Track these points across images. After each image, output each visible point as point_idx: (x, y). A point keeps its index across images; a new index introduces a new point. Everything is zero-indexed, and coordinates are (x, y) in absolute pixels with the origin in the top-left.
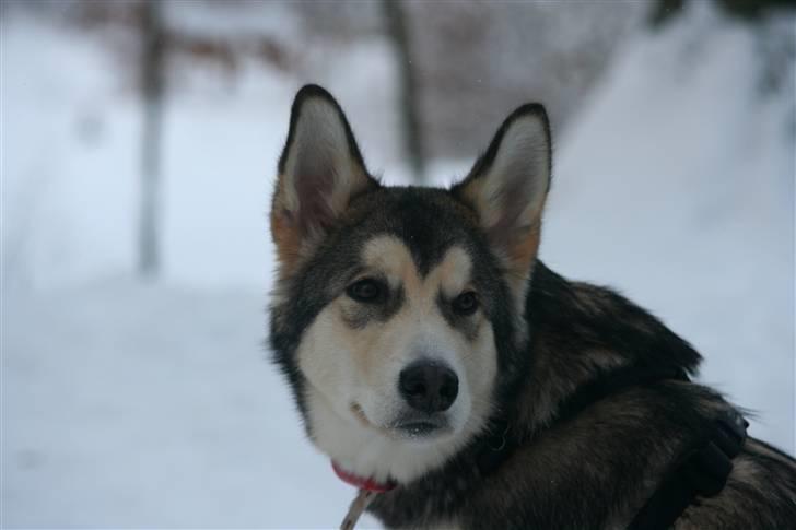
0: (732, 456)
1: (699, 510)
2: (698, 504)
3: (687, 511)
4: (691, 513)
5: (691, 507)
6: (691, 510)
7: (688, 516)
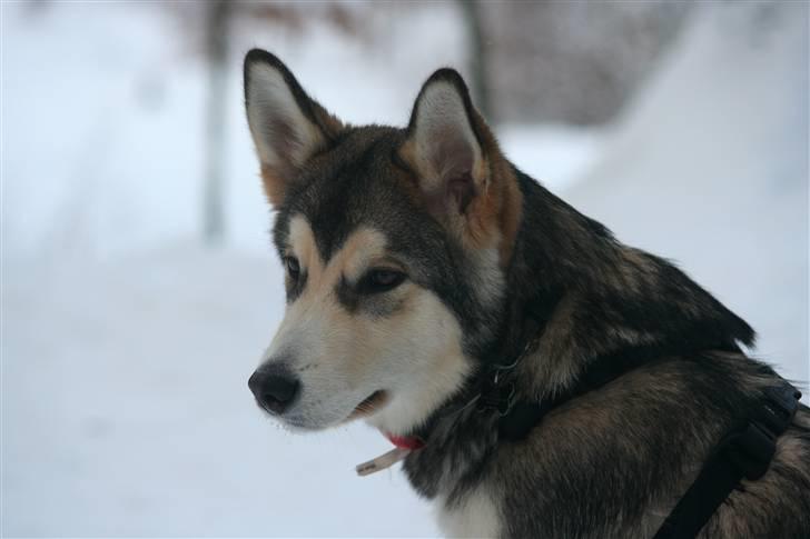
0: (779, 433)
1: (743, 497)
2: (743, 490)
3: (730, 496)
4: (736, 501)
5: (735, 492)
6: (735, 496)
7: (731, 503)
